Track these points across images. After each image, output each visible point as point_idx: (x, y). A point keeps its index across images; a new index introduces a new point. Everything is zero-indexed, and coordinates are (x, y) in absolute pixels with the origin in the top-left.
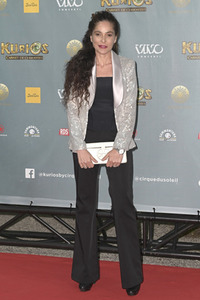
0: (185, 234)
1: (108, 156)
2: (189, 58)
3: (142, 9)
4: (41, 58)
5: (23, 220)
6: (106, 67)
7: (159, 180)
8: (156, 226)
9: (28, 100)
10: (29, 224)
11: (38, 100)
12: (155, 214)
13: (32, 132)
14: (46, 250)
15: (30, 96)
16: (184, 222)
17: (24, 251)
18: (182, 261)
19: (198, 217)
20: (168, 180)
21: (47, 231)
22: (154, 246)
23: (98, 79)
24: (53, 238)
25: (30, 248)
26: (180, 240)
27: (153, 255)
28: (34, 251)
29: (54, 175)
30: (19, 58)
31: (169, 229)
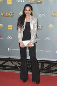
0: (52, 66)
1: (28, 44)
2: (54, 17)
3: (40, 3)
4: (12, 17)
5: (7, 62)
6: (29, 19)
7: (45, 51)
8: (44, 64)
9: (9, 29)
10: (9, 64)
11: (11, 29)
12: (44, 61)
13: (10, 37)
14: (14, 71)
15: (9, 27)
16: (52, 63)
17: (7, 71)
18: (52, 74)
19: (56, 61)
20: (48, 51)
21: (14, 65)
22: (44, 70)
23: (26, 23)
24: (15, 67)
25: (9, 70)
26: (51, 68)
27: (44, 72)
28: (10, 71)
29: (16, 50)
30: (6, 17)
31: (48, 65)
